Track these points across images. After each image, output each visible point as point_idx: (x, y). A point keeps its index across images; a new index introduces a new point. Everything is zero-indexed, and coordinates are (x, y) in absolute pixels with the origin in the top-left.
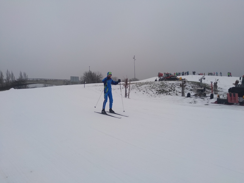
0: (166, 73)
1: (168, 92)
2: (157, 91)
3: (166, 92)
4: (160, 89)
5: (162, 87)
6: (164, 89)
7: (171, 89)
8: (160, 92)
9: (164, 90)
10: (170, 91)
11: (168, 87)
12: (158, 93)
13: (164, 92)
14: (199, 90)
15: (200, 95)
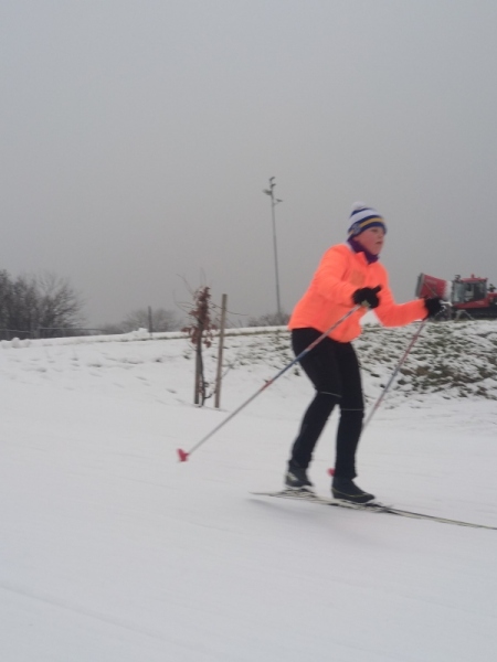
0: (465, 276)
1: (472, 381)
2: (406, 372)
3: (457, 378)
4: (422, 363)
5: (435, 353)
7: (490, 367)
8: (420, 379)
9: (446, 371)
10: (484, 374)
11: (472, 350)
12: (409, 387)
13: (445, 382)
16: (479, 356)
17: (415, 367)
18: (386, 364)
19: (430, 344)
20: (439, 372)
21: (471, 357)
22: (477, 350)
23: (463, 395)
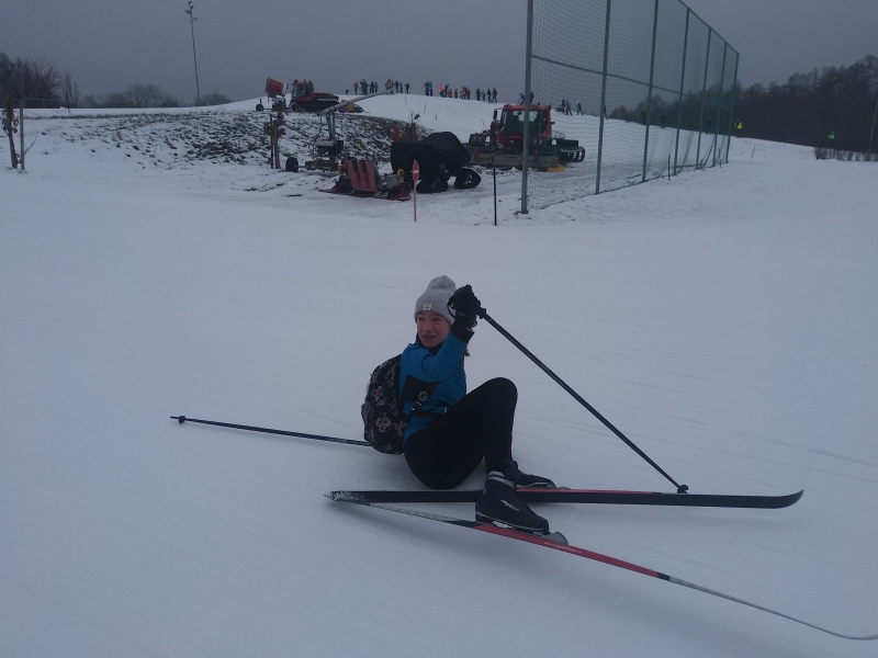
1: (240, 153)
2: (195, 146)
4: (212, 141)
5: (228, 134)
6: (231, 141)
7: (259, 143)
8: (205, 150)
9: (225, 145)
10: (252, 147)
11: (254, 133)
12: (195, 155)
13: (219, 153)
14: (322, 149)
15: (320, 165)
16: (255, 136)
17: (205, 143)
18: (187, 141)
19: (228, 128)
20: (220, 147)
21: (250, 137)
22: (257, 133)
23: (227, 161)
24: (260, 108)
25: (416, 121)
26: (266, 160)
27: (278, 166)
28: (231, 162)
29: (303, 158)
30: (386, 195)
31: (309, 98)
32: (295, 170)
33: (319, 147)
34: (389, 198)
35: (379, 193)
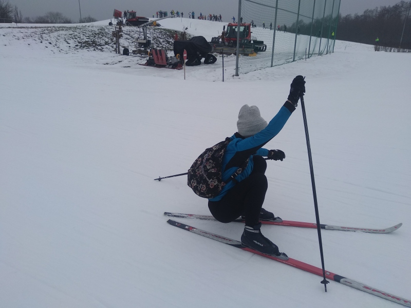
3: (96, 45)
5: (95, 36)
7: (110, 41)
9: (94, 42)
11: (107, 36)
13: (91, 46)
14: (140, 44)
15: (140, 52)
16: (108, 38)
20: (91, 43)
21: (106, 38)
22: (109, 36)
23: (95, 50)
24: (110, 24)
25: (186, 31)
26: (114, 49)
27: (119, 53)
28: (97, 50)
29: (132, 49)
30: (171, 66)
31: (134, 19)
32: (128, 55)
33: (139, 43)
34: (173, 68)
35: (168, 66)
